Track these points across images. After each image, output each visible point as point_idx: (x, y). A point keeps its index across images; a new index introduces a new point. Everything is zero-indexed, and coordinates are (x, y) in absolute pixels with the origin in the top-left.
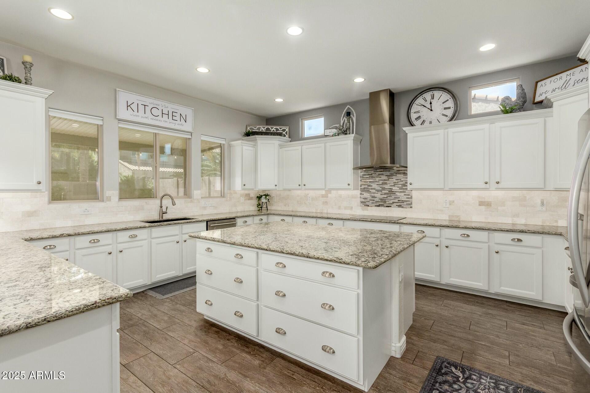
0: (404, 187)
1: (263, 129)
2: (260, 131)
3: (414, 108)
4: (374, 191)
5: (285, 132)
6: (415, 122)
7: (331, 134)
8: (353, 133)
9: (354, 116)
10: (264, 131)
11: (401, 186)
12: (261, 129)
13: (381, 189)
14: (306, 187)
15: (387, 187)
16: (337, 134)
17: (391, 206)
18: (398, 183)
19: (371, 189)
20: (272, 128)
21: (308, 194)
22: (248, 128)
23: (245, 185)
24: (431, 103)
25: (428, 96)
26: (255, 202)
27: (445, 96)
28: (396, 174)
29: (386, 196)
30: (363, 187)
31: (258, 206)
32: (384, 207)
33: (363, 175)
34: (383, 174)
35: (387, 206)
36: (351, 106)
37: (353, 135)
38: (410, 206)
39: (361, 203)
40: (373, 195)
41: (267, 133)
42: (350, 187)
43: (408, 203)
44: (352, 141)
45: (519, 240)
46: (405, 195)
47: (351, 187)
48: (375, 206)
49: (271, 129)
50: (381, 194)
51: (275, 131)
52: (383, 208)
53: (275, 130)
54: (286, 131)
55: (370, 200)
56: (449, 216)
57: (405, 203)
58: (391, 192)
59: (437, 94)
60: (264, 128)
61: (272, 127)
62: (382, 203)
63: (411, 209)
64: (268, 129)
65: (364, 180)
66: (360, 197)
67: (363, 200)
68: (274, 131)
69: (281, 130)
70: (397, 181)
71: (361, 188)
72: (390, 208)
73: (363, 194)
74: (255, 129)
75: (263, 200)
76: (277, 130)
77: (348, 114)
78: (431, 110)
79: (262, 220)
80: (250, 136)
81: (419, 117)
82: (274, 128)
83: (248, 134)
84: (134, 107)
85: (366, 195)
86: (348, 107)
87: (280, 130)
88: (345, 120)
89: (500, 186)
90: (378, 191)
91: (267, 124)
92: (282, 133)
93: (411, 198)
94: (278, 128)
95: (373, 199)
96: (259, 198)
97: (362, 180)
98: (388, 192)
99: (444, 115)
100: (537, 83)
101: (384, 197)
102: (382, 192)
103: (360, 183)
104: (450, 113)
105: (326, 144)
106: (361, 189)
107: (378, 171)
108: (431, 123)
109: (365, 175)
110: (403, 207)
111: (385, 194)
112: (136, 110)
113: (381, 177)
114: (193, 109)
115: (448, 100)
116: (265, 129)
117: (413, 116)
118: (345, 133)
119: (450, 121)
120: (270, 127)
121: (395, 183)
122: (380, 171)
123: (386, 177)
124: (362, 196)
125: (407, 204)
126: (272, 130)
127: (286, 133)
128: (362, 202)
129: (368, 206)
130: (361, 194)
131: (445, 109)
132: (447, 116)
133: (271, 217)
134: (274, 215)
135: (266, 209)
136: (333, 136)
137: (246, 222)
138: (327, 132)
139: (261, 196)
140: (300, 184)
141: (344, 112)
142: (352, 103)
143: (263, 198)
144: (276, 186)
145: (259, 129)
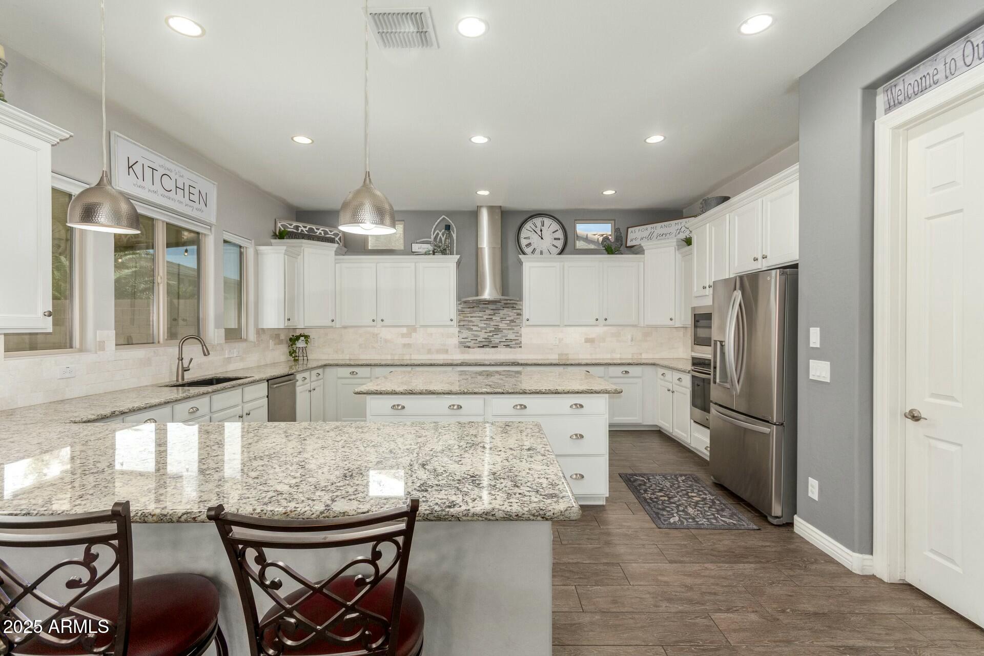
0: (512, 324)
1: (304, 229)
2: (300, 231)
3: (524, 233)
4: (475, 328)
5: (338, 238)
6: (526, 250)
7: (424, 251)
8: (452, 253)
9: (454, 232)
10: (306, 233)
11: (508, 322)
12: (300, 228)
13: (485, 325)
14: (385, 323)
15: (492, 323)
16: (431, 252)
17: (497, 347)
18: (505, 318)
19: (473, 326)
20: (318, 229)
21: (379, 334)
22: (279, 225)
23: (288, 319)
24: (541, 231)
25: (538, 221)
26: (284, 349)
27: (555, 226)
28: (503, 308)
29: (491, 334)
30: (462, 323)
31: (291, 355)
32: (490, 347)
33: (462, 308)
34: (487, 308)
35: (492, 347)
37: (456, 257)
38: (519, 346)
39: (460, 344)
40: (476, 333)
41: (310, 236)
42: (452, 323)
43: (517, 342)
44: (455, 264)
45: (627, 372)
46: (513, 333)
47: (455, 323)
48: (478, 347)
49: (316, 231)
50: (486, 332)
51: (323, 234)
52: (488, 349)
53: (322, 232)
54: (339, 236)
55: (471, 340)
56: (559, 355)
57: (514, 343)
58: (497, 330)
59: (547, 221)
60: (305, 227)
61: (317, 227)
62: (486, 344)
63: (520, 349)
64: (311, 230)
65: (464, 315)
66: (459, 336)
67: (463, 340)
68: (320, 233)
69: (332, 233)
70: (504, 316)
71: (460, 324)
72: (496, 349)
73: (463, 333)
74: (290, 227)
75: (300, 344)
76: (326, 233)
77: (448, 228)
78: (542, 238)
79: (319, 374)
80: (284, 238)
81: (529, 245)
82: (322, 229)
83: (281, 235)
84: (137, 168)
85: (466, 333)
86: (444, 218)
87: (329, 233)
88: (438, 234)
89: (607, 322)
90: (482, 328)
91: (298, 220)
92: (334, 238)
93: (521, 336)
94: (326, 230)
95: (476, 338)
96: (294, 340)
97: (461, 315)
98: (493, 329)
99: (554, 245)
100: (628, 228)
101: (489, 336)
102: (486, 329)
103: (459, 318)
104: (560, 244)
105: (417, 264)
106: (459, 326)
107: (481, 304)
108: (541, 253)
109: (465, 308)
110: (511, 347)
111: (490, 332)
112: (140, 175)
113: (485, 311)
114: (216, 183)
115: (557, 230)
116: (307, 229)
117: (524, 242)
118: (444, 252)
119: (560, 254)
120: (314, 228)
121: (502, 318)
122: (484, 304)
123: (492, 311)
125: (516, 344)
126: (319, 232)
127: (340, 239)
129: (469, 347)
130: (460, 332)
131: (555, 239)
132: (557, 247)
133: (329, 370)
134: (337, 365)
135: (305, 358)
136: (426, 254)
137: (305, 378)
138: (416, 247)
139: (298, 338)
140: (375, 318)
141: (436, 223)
142: (450, 214)
143: (300, 341)
144: (333, 321)
145: (297, 227)
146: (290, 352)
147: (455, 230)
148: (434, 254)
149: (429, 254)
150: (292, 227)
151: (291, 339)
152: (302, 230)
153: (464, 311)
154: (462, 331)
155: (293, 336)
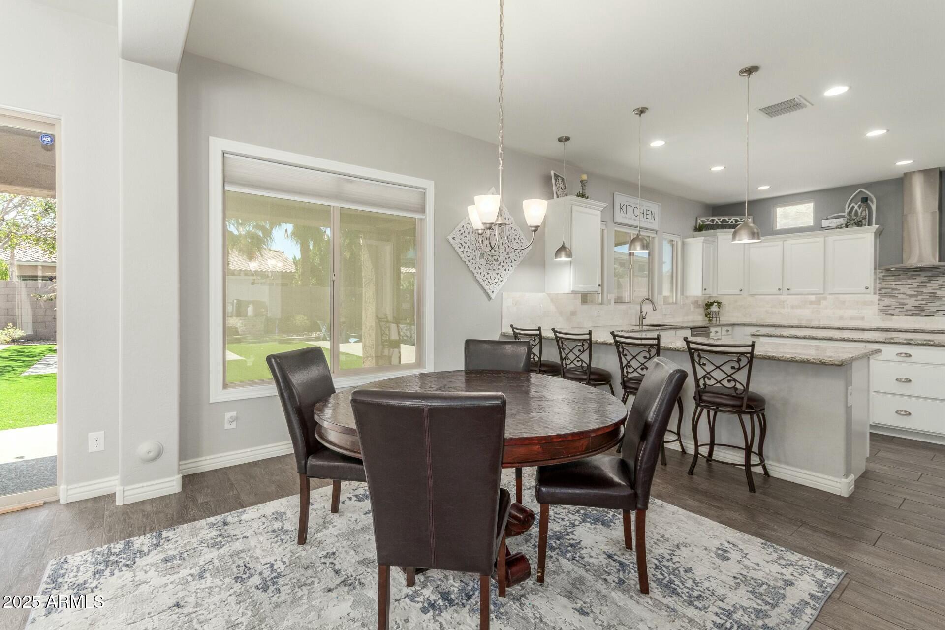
1: (718, 221)
2: (715, 223)
4: (901, 296)
7: (834, 225)
8: (870, 224)
9: (872, 202)
10: (720, 223)
12: (715, 221)
13: (915, 293)
14: (792, 292)
15: (926, 290)
16: (844, 226)
17: (933, 316)
19: (899, 294)
20: (730, 219)
21: (786, 300)
22: (699, 221)
23: (705, 289)
26: (701, 311)
29: (924, 303)
30: (883, 291)
31: (706, 316)
32: (922, 316)
33: (883, 276)
34: (920, 275)
35: (926, 316)
36: (864, 189)
37: (874, 227)
40: (901, 301)
41: (724, 226)
42: (868, 291)
44: (873, 234)
47: (871, 290)
48: (905, 315)
49: (728, 220)
50: (916, 300)
51: (734, 223)
52: (919, 318)
53: (734, 221)
55: (896, 308)
58: (934, 298)
60: (719, 219)
61: (730, 217)
62: (917, 312)
64: (724, 221)
65: (885, 283)
66: (879, 304)
67: (885, 308)
68: (732, 222)
71: (880, 292)
72: (931, 317)
73: (884, 300)
74: (707, 221)
75: (714, 308)
76: (736, 221)
77: (865, 200)
79: (729, 331)
80: (702, 231)
82: (733, 219)
83: (700, 229)
85: (887, 301)
86: (861, 191)
87: (740, 221)
88: (853, 207)
90: (910, 296)
91: (713, 215)
94: (737, 218)
95: (902, 306)
96: (709, 305)
97: (882, 283)
98: (927, 297)
101: (922, 304)
102: (917, 297)
103: (878, 286)
105: (826, 238)
106: (879, 294)
107: (909, 271)
109: (887, 276)
111: (923, 300)
112: (625, 212)
113: (916, 279)
114: (660, 204)
116: (721, 221)
118: (859, 224)
120: (726, 219)
122: (912, 271)
123: (926, 278)
124: (881, 303)
126: (730, 221)
128: (881, 310)
129: (893, 315)
130: (879, 300)
133: (737, 328)
134: (744, 325)
135: (718, 319)
136: (837, 228)
137: (717, 332)
138: (825, 223)
139: (712, 304)
140: (781, 288)
141: (852, 197)
142: (868, 186)
143: (714, 306)
144: (741, 290)
145: (713, 221)
146: (706, 314)
147: (875, 201)
148: (847, 226)
149: (841, 228)
150: (709, 221)
151: (706, 305)
152: (717, 222)
153: (886, 279)
154: (883, 299)
155: (708, 302)
